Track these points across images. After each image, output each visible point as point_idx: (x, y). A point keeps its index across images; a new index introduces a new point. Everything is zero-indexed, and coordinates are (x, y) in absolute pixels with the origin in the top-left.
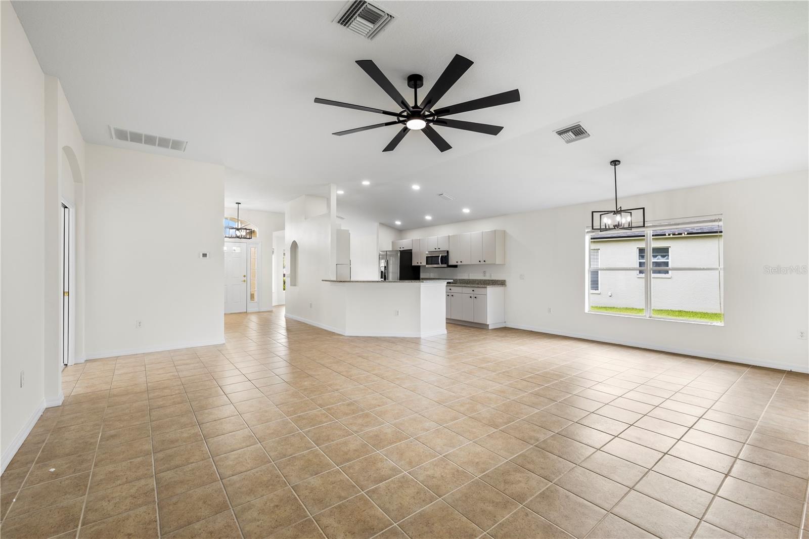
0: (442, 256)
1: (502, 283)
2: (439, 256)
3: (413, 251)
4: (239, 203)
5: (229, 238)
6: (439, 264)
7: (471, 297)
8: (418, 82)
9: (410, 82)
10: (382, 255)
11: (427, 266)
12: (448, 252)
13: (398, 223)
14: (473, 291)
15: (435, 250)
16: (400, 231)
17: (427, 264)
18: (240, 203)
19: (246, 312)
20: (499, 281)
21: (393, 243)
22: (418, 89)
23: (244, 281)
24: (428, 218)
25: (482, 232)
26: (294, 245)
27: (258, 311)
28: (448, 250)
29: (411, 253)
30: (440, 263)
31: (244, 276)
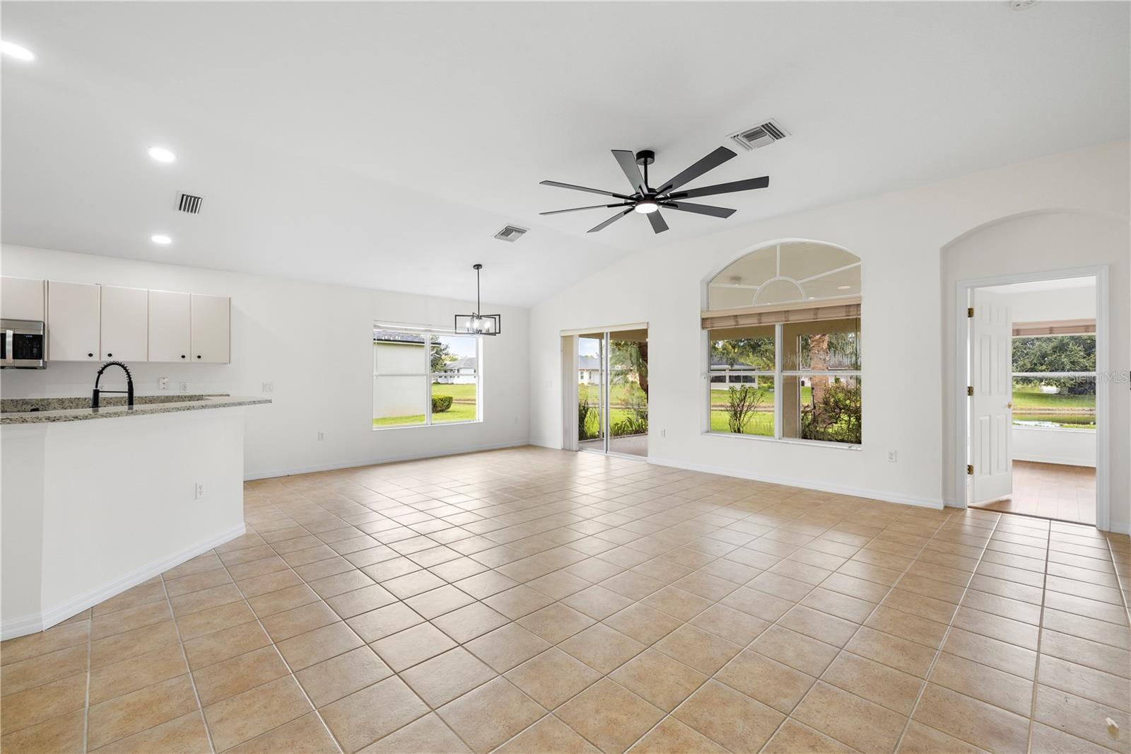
8: (649, 159)
9: (640, 160)
22: (648, 166)
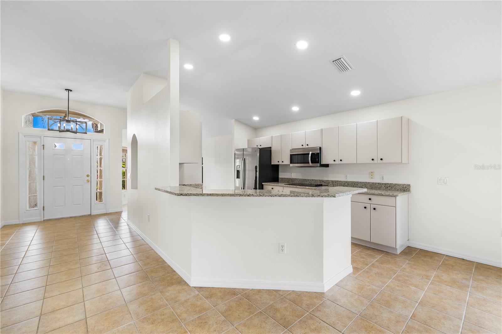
0: (312, 153)
1: (405, 189)
2: (309, 154)
3: (272, 149)
4: (69, 90)
5: (60, 131)
6: (309, 163)
7: (365, 208)
10: (238, 155)
11: (291, 165)
12: (320, 148)
13: (256, 118)
14: (370, 199)
15: (302, 147)
16: (256, 129)
17: (291, 163)
18: (71, 91)
19: (91, 215)
20: (399, 185)
21: (249, 141)
23: (88, 181)
24: (295, 109)
25: (377, 121)
26: (134, 141)
27: (105, 212)
28: (320, 146)
29: (271, 151)
30: (310, 161)
31: (88, 176)
